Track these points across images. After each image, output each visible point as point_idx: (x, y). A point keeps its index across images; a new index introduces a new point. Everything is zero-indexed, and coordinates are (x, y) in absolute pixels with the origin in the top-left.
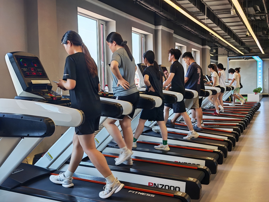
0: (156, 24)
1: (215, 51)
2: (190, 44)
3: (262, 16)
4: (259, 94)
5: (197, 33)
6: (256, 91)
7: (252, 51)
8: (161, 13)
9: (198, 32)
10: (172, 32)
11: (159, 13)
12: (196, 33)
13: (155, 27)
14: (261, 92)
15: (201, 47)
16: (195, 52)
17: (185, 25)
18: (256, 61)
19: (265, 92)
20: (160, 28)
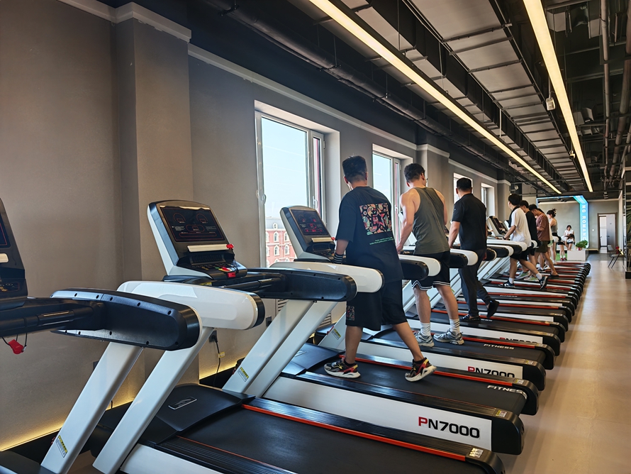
0: (419, 142)
1: (517, 188)
2: (478, 176)
3: (596, 127)
4: (584, 251)
5: (489, 160)
6: (580, 246)
7: (572, 190)
8: (424, 122)
9: (489, 158)
10: (447, 155)
11: (421, 121)
12: (487, 159)
13: (417, 148)
14: (587, 246)
15: (496, 181)
16: (487, 189)
17: (468, 146)
18: (579, 204)
19: (593, 246)
20: (426, 147)
